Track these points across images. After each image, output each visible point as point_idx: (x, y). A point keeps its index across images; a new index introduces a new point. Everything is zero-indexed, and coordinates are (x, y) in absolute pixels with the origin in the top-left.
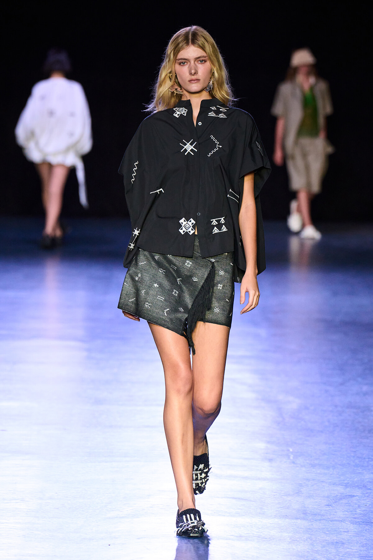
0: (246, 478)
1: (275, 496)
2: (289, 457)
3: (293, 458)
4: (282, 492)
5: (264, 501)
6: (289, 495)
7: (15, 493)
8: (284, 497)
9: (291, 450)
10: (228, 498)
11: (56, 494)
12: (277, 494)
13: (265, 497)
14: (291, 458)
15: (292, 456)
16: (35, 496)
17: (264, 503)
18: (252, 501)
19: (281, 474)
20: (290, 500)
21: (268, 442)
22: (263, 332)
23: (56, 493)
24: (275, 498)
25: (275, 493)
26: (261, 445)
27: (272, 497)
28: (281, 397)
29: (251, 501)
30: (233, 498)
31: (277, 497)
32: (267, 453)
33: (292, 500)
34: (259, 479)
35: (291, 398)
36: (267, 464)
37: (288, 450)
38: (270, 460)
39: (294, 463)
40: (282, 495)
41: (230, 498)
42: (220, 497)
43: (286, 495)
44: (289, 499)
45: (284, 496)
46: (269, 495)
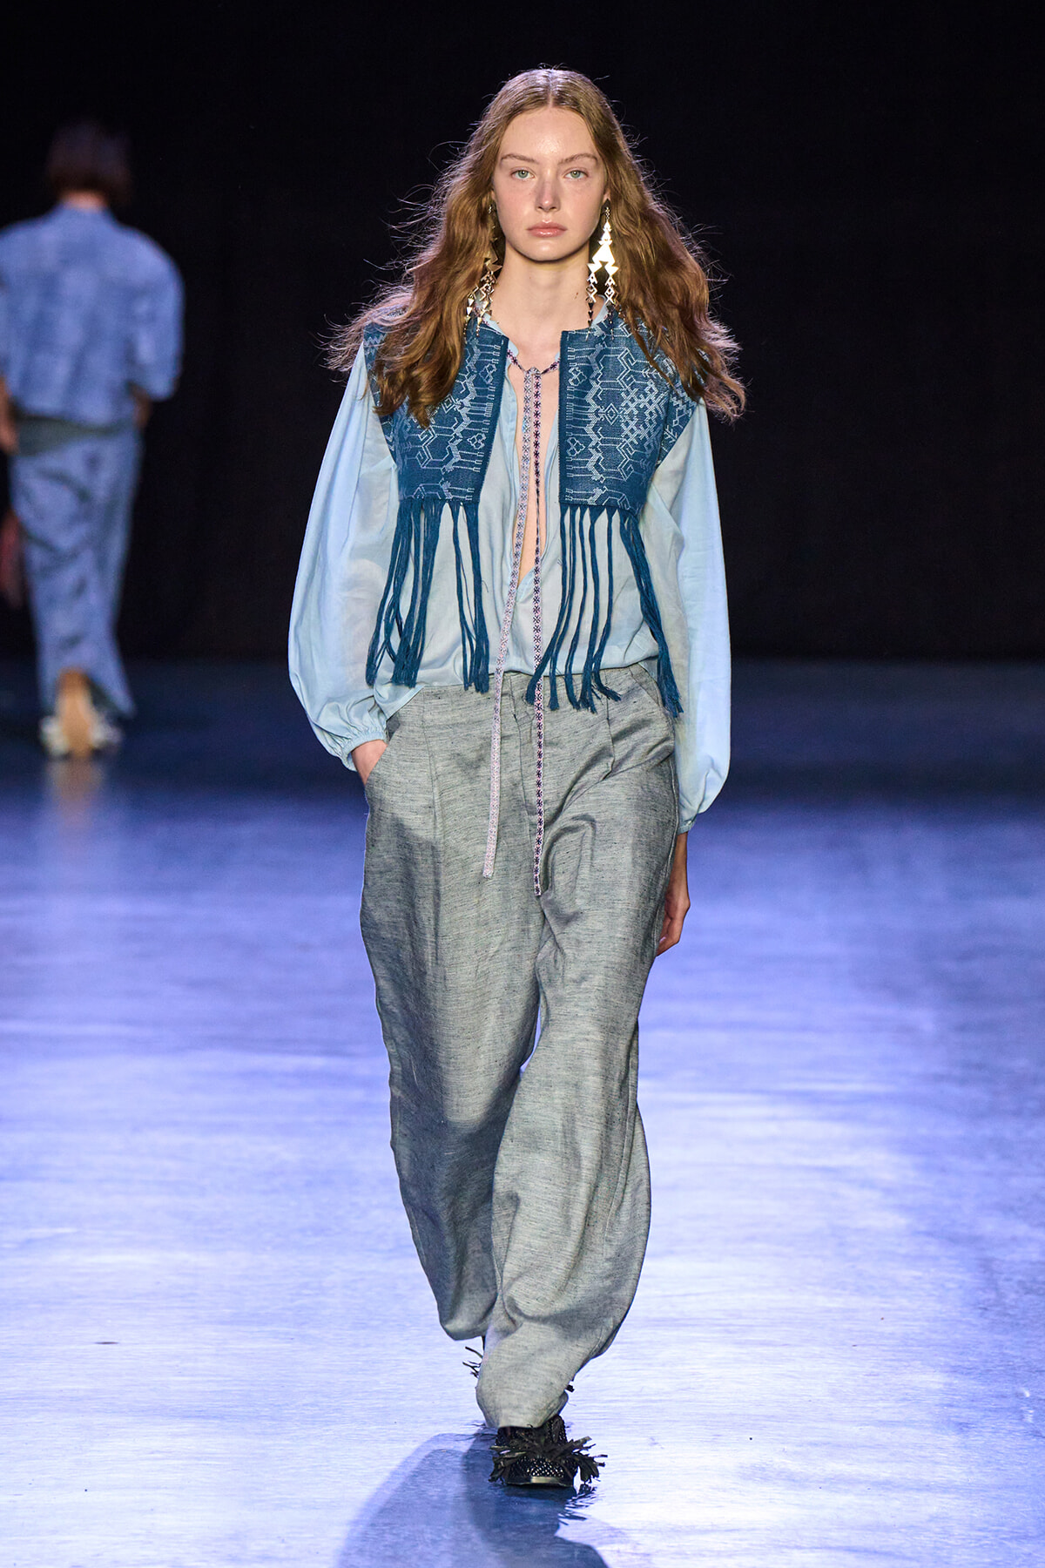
0: (886, 1485)
1: (982, 1543)
2: (1022, 1418)
3: (1035, 1418)
4: (1005, 1529)
5: (948, 1557)
6: (1026, 1537)
7: (150, 1543)
8: (1008, 1544)
9: (1028, 1394)
10: (830, 1548)
11: (283, 1545)
12: (989, 1534)
13: (947, 1544)
14: (1029, 1419)
15: (1031, 1411)
16: (215, 1552)
17: (947, 1563)
18: (910, 1559)
19: (998, 1469)
20: (1030, 1554)
21: (955, 1370)
22: (924, 1018)
23: (283, 1541)
24: (981, 1546)
25: (980, 1530)
26: (933, 1380)
27: (973, 1545)
28: (989, 1226)
29: (905, 1558)
30: (849, 1550)
31: (987, 1544)
32: (950, 1406)
33: (1036, 1555)
34: (928, 1488)
35: (1021, 1229)
36: (951, 1439)
37: (1019, 1395)
38: (963, 1427)
39: (1036, 1434)
40: (1004, 1539)
41: (838, 1549)
42: (804, 1548)
43: (1016, 1539)
44: (1026, 1550)
45: (1010, 1540)
46: (964, 1539)
